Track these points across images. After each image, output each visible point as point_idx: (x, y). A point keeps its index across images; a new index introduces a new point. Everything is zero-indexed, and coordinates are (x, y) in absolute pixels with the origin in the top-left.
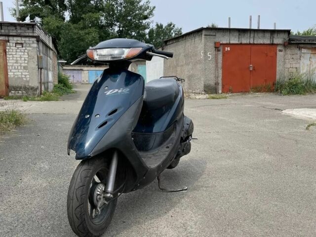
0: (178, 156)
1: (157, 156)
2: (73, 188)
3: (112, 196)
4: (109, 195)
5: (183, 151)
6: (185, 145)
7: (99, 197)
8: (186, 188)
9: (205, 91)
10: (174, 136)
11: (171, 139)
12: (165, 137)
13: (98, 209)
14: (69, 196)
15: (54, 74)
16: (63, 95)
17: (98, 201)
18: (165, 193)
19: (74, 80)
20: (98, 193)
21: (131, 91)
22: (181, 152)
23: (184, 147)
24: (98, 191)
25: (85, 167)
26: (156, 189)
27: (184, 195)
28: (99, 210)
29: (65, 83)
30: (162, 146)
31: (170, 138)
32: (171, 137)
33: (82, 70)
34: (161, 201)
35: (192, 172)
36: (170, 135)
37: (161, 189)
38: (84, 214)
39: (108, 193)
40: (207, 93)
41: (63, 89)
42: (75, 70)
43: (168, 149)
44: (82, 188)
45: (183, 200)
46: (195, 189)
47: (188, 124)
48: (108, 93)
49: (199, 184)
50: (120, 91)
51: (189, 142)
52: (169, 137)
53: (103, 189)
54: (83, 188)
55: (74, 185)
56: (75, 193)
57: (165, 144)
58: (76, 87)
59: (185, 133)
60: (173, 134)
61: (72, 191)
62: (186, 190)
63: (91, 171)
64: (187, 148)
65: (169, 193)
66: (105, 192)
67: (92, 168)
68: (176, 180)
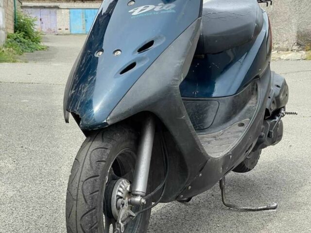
0: (260, 145)
1: (221, 139)
2: (77, 179)
3: (143, 201)
4: (138, 199)
5: (269, 135)
6: (272, 125)
7: (120, 200)
8: (275, 205)
9: (298, 44)
10: (254, 105)
11: (249, 110)
12: (236, 106)
13: (120, 222)
14: (69, 194)
15: (6, 12)
16: (25, 54)
17: (118, 209)
18: (235, 213)
19: (42, 28)
20: (120, 194)
21: (178, 9)
22: (265, 138)
23: (271, 128)
24: (119, 191)
25: (97, 144)
26: (216, 207)
27: (272, 217)
28: (122, 225)
29: (26, 32)
30: (231, 122)
31: (246, 108)
32: (248, 106)
33: (57, 8)
34: (229, 224)
35: (284, 180)
36: (245, 103)
37: (227, 206)
38: (96, 228)
39: (136, 195)
40: (303, 49)
41: (24, 42)
42: (44, 7)
43: (241, 128)
44: (92, 179)
45: (270, 225)
46: (291, 208)
47: (278, 86)
48: (136, 12)
49: (300, 200)
50: (157, 9)
51: (279, 120)
52: (244, 106)
53: (128, 189)
54: (95, 180)
55: (78, 175)
56: (80, 188)
57: (237, 118)
58: (47, 40)
59: (273, 102)
60: (250, 102)
61: (75, 185)
62: (275, 208)
63: (108, 151)
64: (275, 130)
65: (242, 213)
66: (131, 193)
67: (110, 146)
68: (254, 191)
